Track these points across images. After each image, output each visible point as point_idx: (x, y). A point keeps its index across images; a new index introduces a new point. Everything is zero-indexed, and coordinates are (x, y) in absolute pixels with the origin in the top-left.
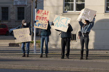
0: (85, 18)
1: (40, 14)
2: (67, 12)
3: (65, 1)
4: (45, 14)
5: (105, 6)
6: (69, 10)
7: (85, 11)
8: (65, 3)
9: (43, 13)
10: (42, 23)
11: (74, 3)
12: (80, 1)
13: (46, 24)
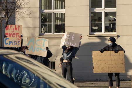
0: (69, 43)
1: (9, 30)
2: (44, 35)
3: (41, 21)
4: (16, 29)
5: (89, 27)
6: (46, 32)
7: (68, 35)
8: (41, 24)
9: (14, 29)
10: (13, 40)
11: (52, 23)
12: (58, 21)
13: (19, 41)
